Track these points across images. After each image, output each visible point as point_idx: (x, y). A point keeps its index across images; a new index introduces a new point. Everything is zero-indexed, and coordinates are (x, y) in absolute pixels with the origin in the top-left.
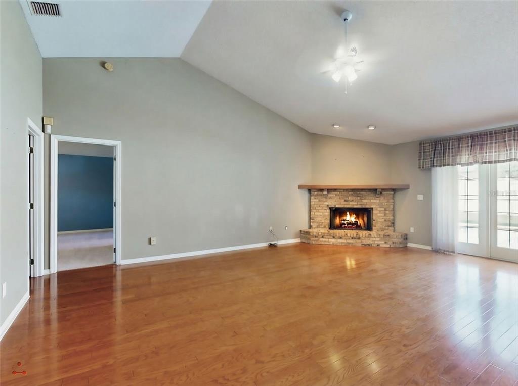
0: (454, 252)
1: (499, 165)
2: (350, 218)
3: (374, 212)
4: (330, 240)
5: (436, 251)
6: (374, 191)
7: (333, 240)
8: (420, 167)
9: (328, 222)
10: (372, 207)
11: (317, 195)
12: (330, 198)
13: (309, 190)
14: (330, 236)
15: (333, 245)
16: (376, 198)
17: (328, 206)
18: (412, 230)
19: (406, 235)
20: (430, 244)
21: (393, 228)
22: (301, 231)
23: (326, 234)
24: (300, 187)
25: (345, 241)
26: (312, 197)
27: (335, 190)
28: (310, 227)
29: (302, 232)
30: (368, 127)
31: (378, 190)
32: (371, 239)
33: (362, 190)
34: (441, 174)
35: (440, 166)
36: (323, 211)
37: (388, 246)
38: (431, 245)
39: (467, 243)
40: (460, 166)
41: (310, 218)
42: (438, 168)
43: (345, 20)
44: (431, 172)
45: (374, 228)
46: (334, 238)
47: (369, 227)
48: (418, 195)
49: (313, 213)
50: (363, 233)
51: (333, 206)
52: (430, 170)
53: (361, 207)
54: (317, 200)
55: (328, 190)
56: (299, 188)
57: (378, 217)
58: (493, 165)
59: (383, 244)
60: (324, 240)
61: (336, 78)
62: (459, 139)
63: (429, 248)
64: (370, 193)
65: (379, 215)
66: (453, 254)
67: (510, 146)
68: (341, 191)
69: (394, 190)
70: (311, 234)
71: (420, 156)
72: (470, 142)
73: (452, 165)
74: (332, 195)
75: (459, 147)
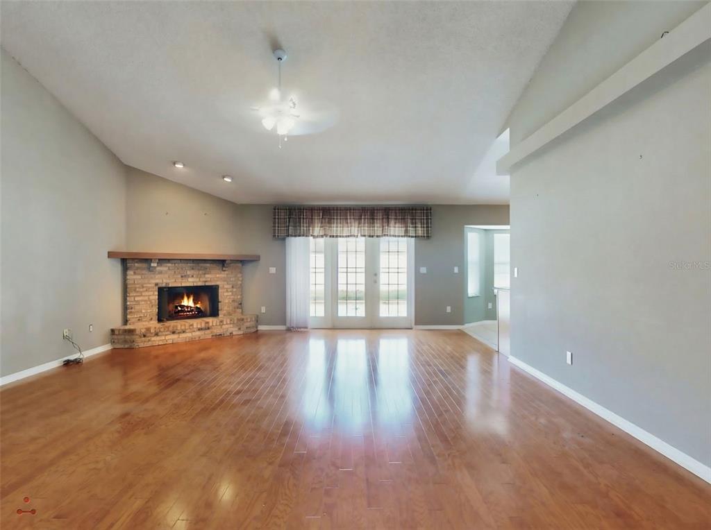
0: (306, 328)
1: (339, 239)
2: (188, 302)
3: (220, 291)
4: (167, 338)
5: (289, 330)
6: (221, 263)
7: (175, 336)
8: (274, 236)
9: (156, 310)
10: (218, 283)
11: (138, 268)
12: (161, 273)
13: (124, 261)
14: (168, 331)
15: (172, 343)
16: (223, 272)
17: (156, 284)
18: (263, 310)
19: (257, 316)
20: (284, 323)
21: (240, 310)
22: (113, 331)
23: (162, 330)
24: (111, 255)
25: (190, 335)
26: (130, 273)
27: (169, 261)
28: (126, 322)
29: (117, 332)
30: (224, 177)
31: (227, 262)
32: (224, 327)
33: (205, 261)
34: (296, 245)
35: (295, 236)
36: (147, 293)
37: (242, 333)
38: (285, 325)
39: (316, 317)
40: (312, 237)
41: (125, 308)
42: (293, 238)
43: (279, 59)
44: (285, 243)
45: (220, 312)
46: (174, 333)
47: (214, 312)
48: (270, 268)
49: (133, 299)
50: (211, 321)
51: (164, 285)
52: (284, 239)
53: (203, 284)
54: (139, 277)
55: (159, 260)
56: (109, 257)
57: (225, 297)
58: (334, 239)
59: (235, 331)
60: (158, 338)
61: (268, 124)
62: (312, 210)
63: (282, 328)
64: (214, 266)
65: (226, 294)
66: (306, 330)
67: (350, 223)
68: (176, 261)
69: (241, 261)
70: (137, 332)
71: (274, 223)
72: (321, 214)
73: (306, 236)
74: (163, 268)
75: (312, 219)
